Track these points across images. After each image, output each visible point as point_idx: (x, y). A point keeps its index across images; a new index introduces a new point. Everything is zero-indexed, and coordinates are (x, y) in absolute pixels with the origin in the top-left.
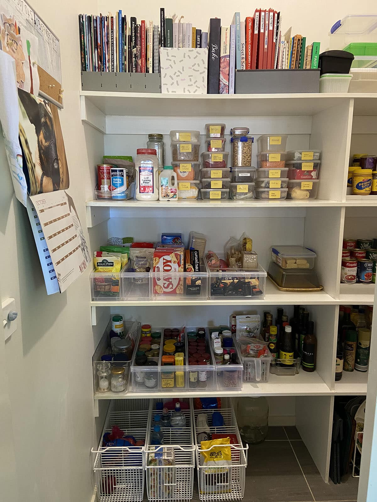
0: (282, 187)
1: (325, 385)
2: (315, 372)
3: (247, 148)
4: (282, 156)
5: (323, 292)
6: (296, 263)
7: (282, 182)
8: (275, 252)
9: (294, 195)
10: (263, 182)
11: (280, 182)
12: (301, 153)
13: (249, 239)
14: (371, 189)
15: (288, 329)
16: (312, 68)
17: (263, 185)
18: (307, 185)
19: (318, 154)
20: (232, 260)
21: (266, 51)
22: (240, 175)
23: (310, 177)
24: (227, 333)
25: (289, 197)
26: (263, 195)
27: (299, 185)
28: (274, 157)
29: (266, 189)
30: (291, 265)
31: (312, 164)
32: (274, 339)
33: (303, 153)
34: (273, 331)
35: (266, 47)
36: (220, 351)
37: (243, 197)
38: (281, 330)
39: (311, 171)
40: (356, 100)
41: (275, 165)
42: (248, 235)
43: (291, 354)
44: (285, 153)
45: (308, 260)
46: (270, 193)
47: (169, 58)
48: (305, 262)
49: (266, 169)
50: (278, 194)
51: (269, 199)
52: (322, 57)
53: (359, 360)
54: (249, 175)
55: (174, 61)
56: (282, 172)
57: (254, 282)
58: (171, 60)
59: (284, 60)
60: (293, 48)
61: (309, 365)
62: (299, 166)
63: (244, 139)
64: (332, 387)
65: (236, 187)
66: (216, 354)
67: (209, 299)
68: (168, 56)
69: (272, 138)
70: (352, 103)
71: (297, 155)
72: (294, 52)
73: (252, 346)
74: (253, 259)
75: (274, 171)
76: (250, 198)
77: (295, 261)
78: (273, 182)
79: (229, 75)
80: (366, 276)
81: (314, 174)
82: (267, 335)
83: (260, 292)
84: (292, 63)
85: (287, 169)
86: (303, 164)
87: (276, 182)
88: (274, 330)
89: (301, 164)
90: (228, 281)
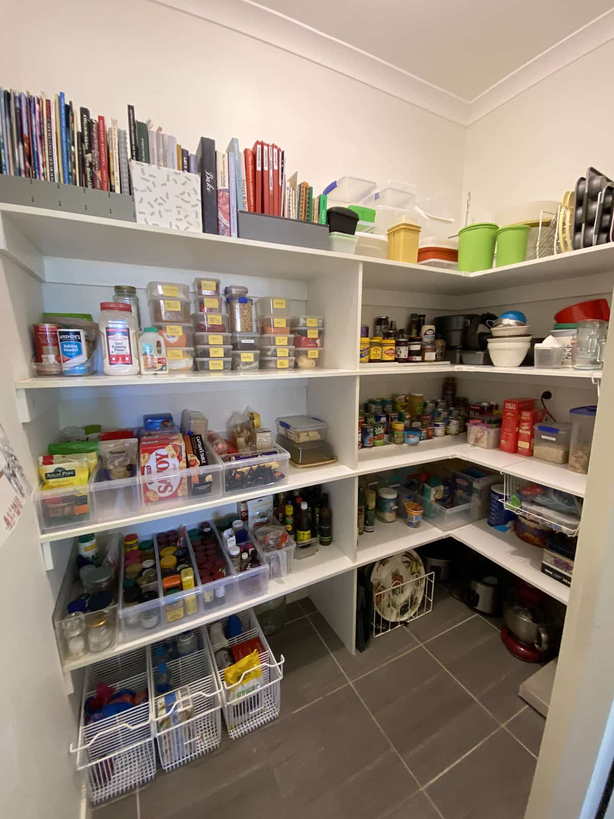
0: (289, 356)
1: (346, 557)
2: (332, 545)
3: (247, 310)
4: (287, 321)
5: (337, 463)
6: (308, 435)
7: (290, 350)
8: (283, 424)
9: (300, 364)
10: (269, 350)
11: (287, 350)
12: (305, 319)
13: (256, 414)
14: (369, 357)
15: (304, 506)
16: (320, 223)
17: (269, 353)
18: (313, 353)
19: (321, 321)
20: (241, 440)
21: (271, 193)
22: (243, 341)
23: (314, 345)
24: (238, 524)
25: (296, 366)
26: (272, 365)
27: (306, 353)
28: (280, 323)
29: (273, 358)
30: (303, 438)
31: (317, 331)
32: (290, 520)
33: (308, 320)
34: (290, 512)
35: (271, 188)
36: (236, 552)
37: (248, 367)
38: (297, 508)
39: (316, 339)
40: (366, 264)
41: (280, 331)
42: (255, 409)
43: (309, 532)
44: (289, 318)
45: (319, 431)
46: (279, 362)
47: (144, 177)
48: (316, 433)
49: (272, 335)
50: (286, 363)
51: (277, 369)
52: (330, 213)
53: (367, 522)
54: (252, 341)
55: (153, 183)
56: (289, 339)
57: (274, 465)
58: (148, 181)
59: (291, 209)
60: (300, 197)
61: (326, 539)
62: (305, 333)
63: (244, 300)
64: (354, 559)
65: (239, 356)
66: (231, 557)
67: (224, 496)
68: (144, 174)
69: (275, 301)
70: (361, 267)
71: (302, 321)
72: (301, 202)
73: (271, 536)
74: (268, 437)
75: (281, 338)
76: (255, 368)
77: (306, 434)
78: (281, 349)
79: (230, 214)
80: (369, 440)
81: (318, 342)
82: (281, 515)
83: (283, 476)
84: (301, 214)
85: (292, 336)
86: (309, 331)
87: (284, 350)
88: (290, 510)
89: (306, 331)
90: (244, 470)
